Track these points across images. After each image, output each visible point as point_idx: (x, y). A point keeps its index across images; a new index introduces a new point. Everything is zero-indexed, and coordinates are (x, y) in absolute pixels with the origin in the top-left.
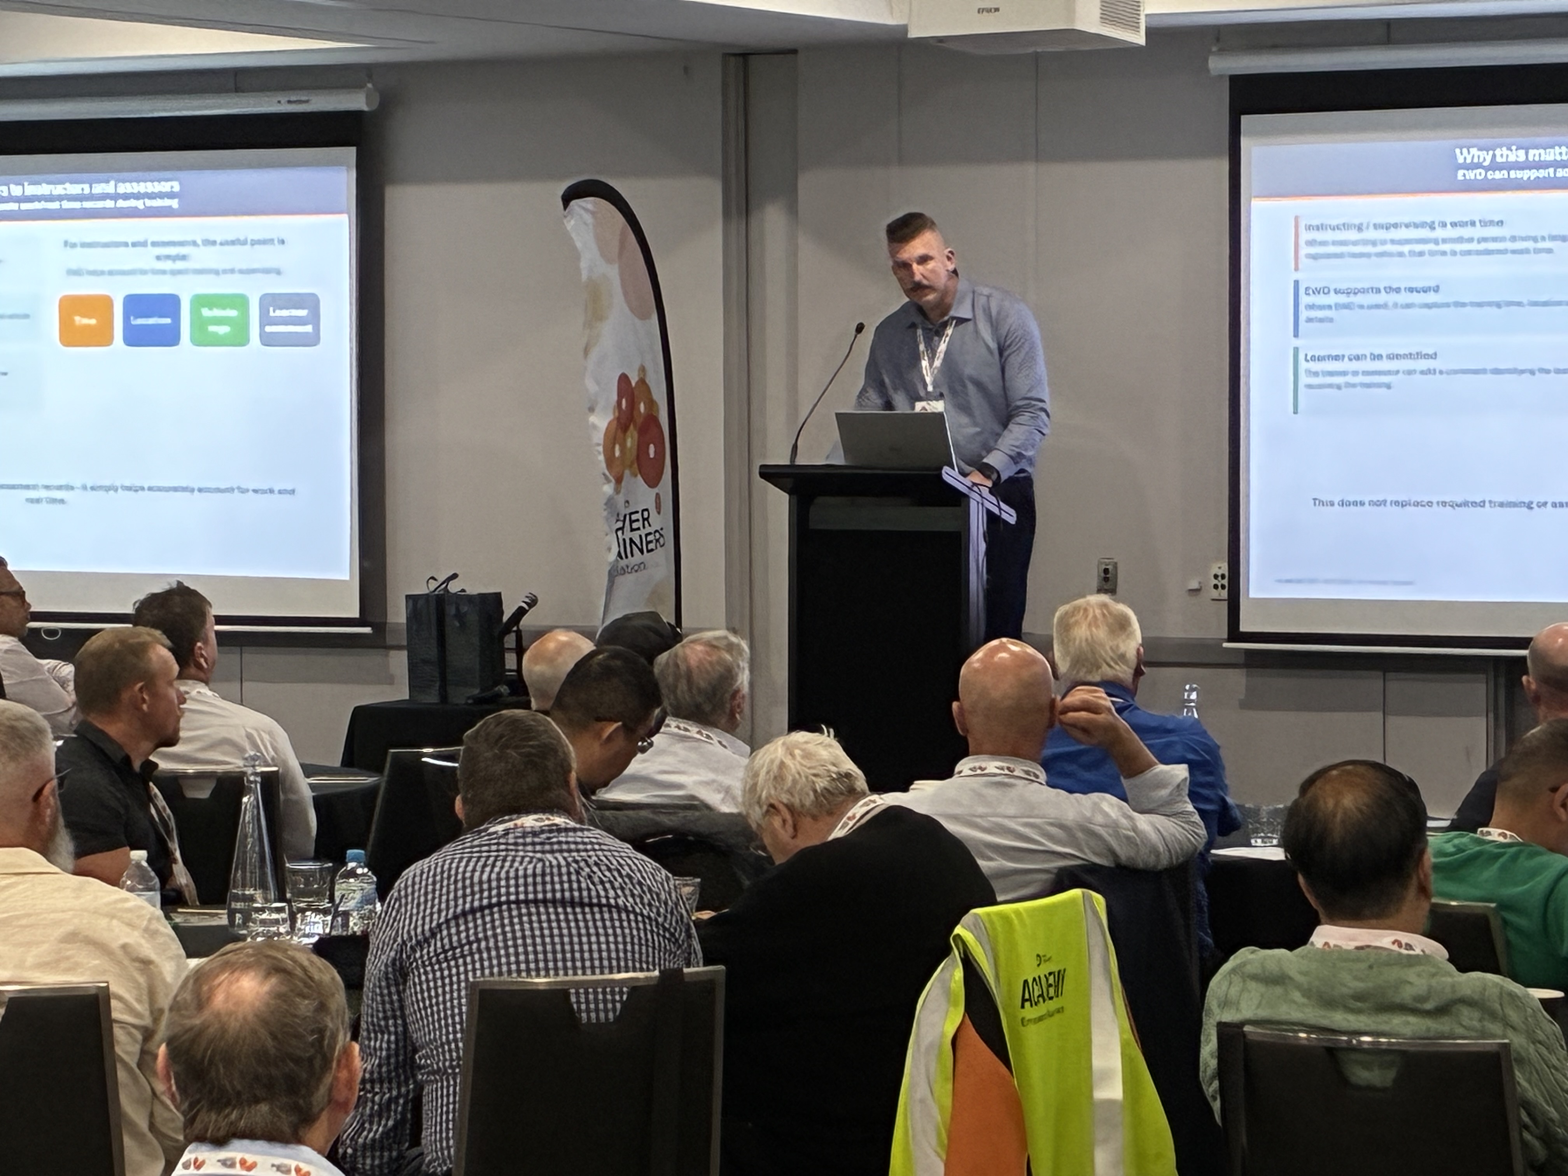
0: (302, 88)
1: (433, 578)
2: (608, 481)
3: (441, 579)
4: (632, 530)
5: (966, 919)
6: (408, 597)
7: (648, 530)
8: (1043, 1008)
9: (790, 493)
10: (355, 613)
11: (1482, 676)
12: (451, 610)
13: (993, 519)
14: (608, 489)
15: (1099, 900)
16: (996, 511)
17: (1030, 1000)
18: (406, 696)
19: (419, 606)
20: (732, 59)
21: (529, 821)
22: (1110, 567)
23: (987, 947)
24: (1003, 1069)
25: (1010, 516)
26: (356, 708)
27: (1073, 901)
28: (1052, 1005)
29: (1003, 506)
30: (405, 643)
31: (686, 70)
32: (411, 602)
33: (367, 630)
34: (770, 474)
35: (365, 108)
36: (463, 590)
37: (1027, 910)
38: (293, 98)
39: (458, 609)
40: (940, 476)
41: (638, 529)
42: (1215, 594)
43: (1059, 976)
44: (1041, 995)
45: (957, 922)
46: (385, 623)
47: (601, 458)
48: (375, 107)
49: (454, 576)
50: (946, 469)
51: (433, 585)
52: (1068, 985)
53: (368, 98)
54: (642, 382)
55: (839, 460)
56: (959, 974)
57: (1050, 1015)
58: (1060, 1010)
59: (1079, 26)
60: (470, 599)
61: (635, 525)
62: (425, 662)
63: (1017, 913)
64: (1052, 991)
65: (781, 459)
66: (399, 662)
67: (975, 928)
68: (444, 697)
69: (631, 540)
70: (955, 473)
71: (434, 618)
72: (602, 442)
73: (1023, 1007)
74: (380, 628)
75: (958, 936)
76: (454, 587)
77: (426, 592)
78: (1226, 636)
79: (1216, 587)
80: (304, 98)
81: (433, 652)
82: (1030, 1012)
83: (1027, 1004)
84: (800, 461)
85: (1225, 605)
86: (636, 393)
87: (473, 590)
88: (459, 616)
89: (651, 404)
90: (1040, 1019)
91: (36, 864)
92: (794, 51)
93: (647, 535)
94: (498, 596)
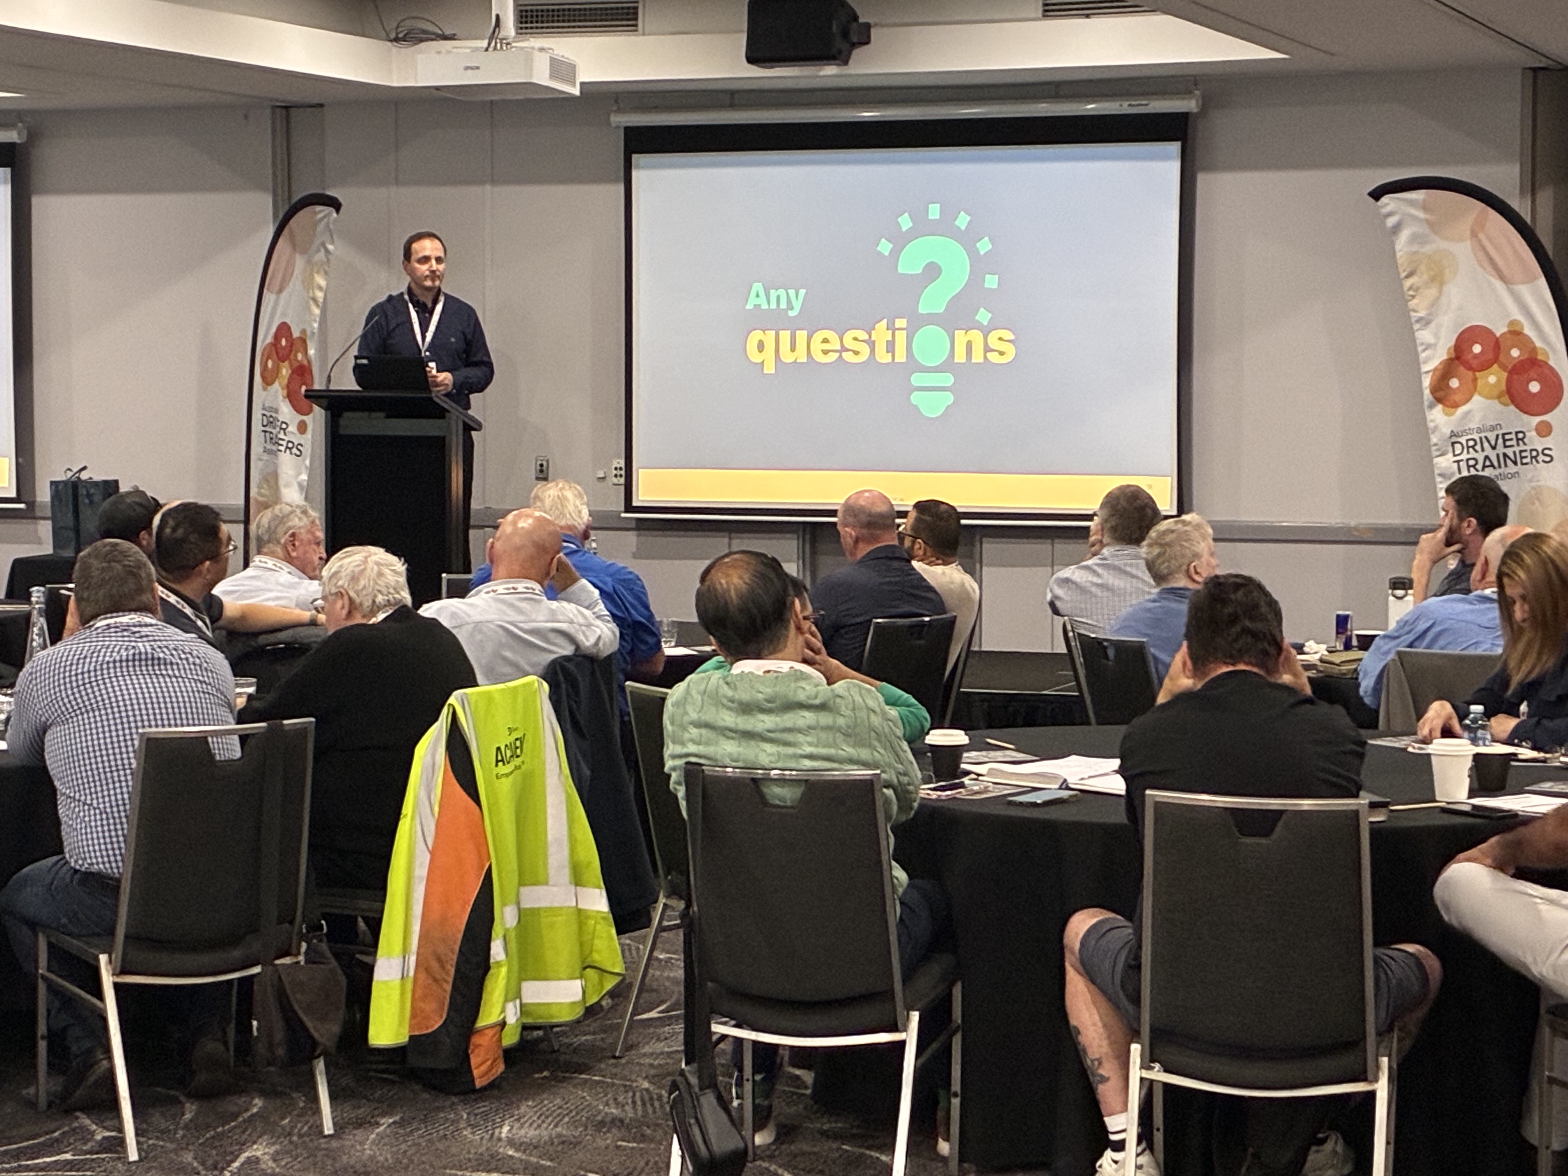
1: (69, 469)
3: (75, 470)
6: (52, 483)
9: (326, 409)
10: (13, 494)
11: (795, 536)
12: (82, 491)
17: (502, 760)
18: (51, 551)
19: (59, 489)
20: (278, 110)
22: (544, 463)
24: (477, 809)
26: (15, 562)
30: (49, 514)
31: (246, 117)
32: (53, 487)
33: (22, 506)
34: (312, 396)
35: (18, 141)
36: (91, 478)
39: (87, 491)
42: (615, 480)
43: (523, 743)
46: (34, 501)
48: (24, 139)
49: (84, 468)
51: (70, 474)
53: (19, 134)
57: (517, 768)
59: (535, 81)
60: (96, 484)
62: (66, 528)
71: (71, 498)
73: (497, 765)
74: (31, 505)
76: (84, 476)
77: (64, 479)
78: (623, 509)
79: (616, 476)
81: (69, 520)
82: (503, 769)
83: (500, 764)
84: (331, 388)
85: (623, 488)
87: (98, 477)
88: (89, 495)
90: (510, 772)
94: (116, 482)
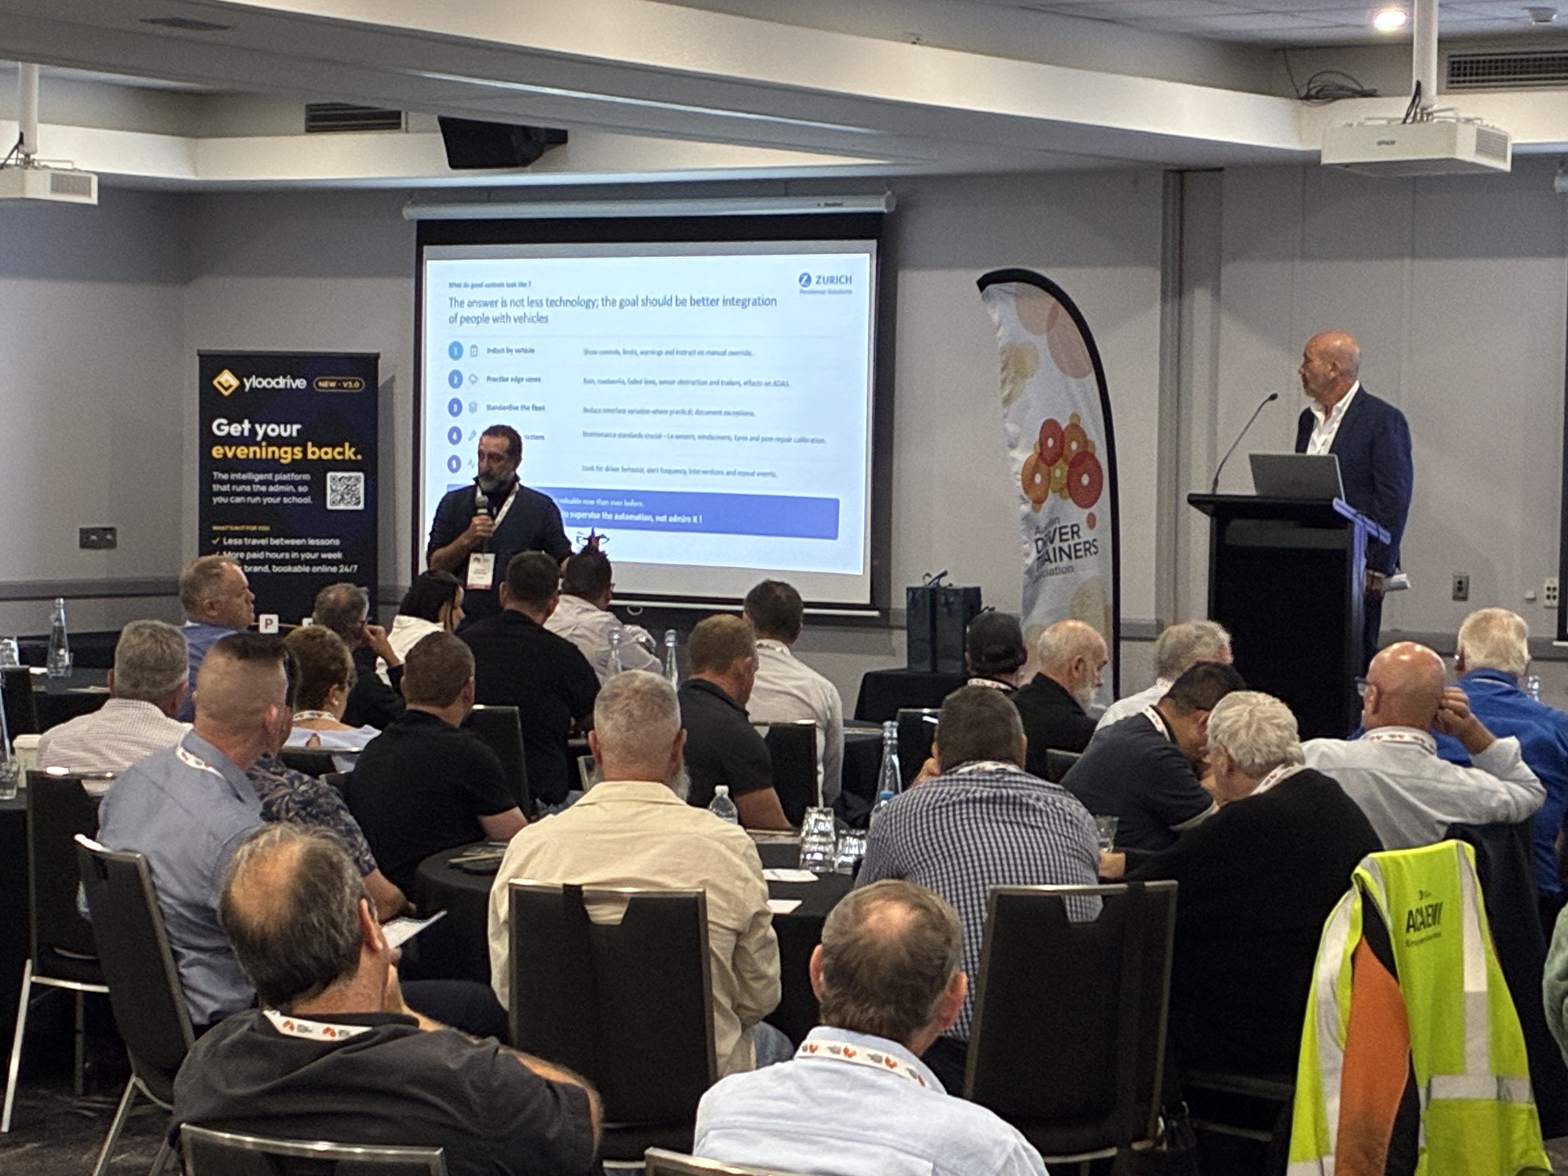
0: (839, 194)
1: (928, 575)
2: (1025, 502)
3: (934, 575)
4: (1062, 540)
5: (1365, 861)
6: (908, 589)
7: (1077, 540)
8: (1423, 933)
9: (1212, 515)
10: (866, 600)
12: (941, 599)
13: (1372, 540)
14: (1026, 508)
15: (1469, 849)
16: (1375, 533)
17: (1413, 926)
18: (905, 665)
19: (917, 596)
20: (1171, 176)
21: (989, 766)
22: (1463, 580)
23: (1381, 883)
24: (1394, 981)
25: (1386, 538)
26: (868, 676)
27: (1449, 849)
28: (1430, 931)
29: (1381, 530)
30: (905, 624)
31: (1135, 183)
32: (911, 594)
33: (875, 613)
34: (1196, 501)
35: (885, 211)
36: (951, 585)
37: (1415, 856)
38: (830, 202)
39: (946, 599)
40: (1331, 506)
41: (1067, 540)
42: (1548, 602)
43: (1436, 910)
44: (1423, 923)
45: (1356, 863)
46: (889, 609)
47: (1019, 484)
48: (892, 209)
49: (944, 574)
50: (1336, 501)
51: (928, 580)
52: (1445, 915)
53: (887, 202)
54: (1075, 426)
55: (1252, 492)
56: (1358, 904)
57: (1429, 938)
58: (1438, 935)
59: (1460, 156)
60: (956, 592)
61: (1064, 537)
62: (922, 640)
63: (1405, 857)
64: (1430, 920)
65: (1202, 488)
66: (900, 638)
67: (1371, 868)
68: (934, 669)
69: (1061, 549)
70: (1343, 503)
71: (928, 607)
72: (1020, 471)
73: (1408, 931)
74: (886, 612)
75: (1358, 875)
76: (944, 582)
77: (922, 585)
78: (1555, 635)
79: (1548, 597)
80: (839, 202)
81: (926, 632)
82: (1414, 936)
83: (1412, 930)
84: (1220, 491)
85: (1556, 612)
86: (1066, 434)
87: (959, 584)
88: (947, 604)
89: (1085, 442)
90: (1422, 941)
91: (667, 796)
92: (1221, 169)
93: (1075, 545)
94: (977, 591)
